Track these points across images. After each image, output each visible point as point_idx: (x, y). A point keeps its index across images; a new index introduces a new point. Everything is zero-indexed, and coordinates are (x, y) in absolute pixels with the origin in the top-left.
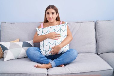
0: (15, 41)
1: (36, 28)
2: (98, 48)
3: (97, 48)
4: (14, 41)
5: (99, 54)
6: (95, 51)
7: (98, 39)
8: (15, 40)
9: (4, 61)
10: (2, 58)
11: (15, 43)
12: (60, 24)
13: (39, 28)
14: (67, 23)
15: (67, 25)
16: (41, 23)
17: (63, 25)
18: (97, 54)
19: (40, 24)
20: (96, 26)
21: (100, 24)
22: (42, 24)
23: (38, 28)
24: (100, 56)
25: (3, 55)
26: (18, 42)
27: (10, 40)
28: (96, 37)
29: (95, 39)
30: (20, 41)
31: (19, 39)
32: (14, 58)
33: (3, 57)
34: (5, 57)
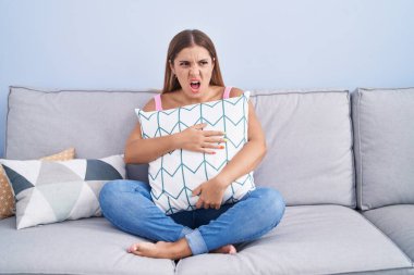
0: (60, 155)
1: (137, 110)
2: (361, 188)
3: (356, 186)
4: (54, 157)
5: (363, 208)
6: (348, 198)
7: (361, 154)
8: (57, 153)
9: (16, 228)
10: (11, 216)
11: (60, 162)
12: (222, 98)
13: (145, 109)
14: (247, 94)
15: (250, 102)
16: (155, 92)
17: (233, 100)
18: (358, 209)
19: (150, 96)
20: (354, 106)
21: (370, 101)
22: (157, 98)
23: (142, 112)
24: (366, 218)
25: (14, 206)
26: (68, 159)
27: (42, 152)
28: (353, 148)
29: (349, 153)
30: (75, 157)
31: (72, 150)
32: (55, 219)
33: (14, 215)
34: (22, 215)
